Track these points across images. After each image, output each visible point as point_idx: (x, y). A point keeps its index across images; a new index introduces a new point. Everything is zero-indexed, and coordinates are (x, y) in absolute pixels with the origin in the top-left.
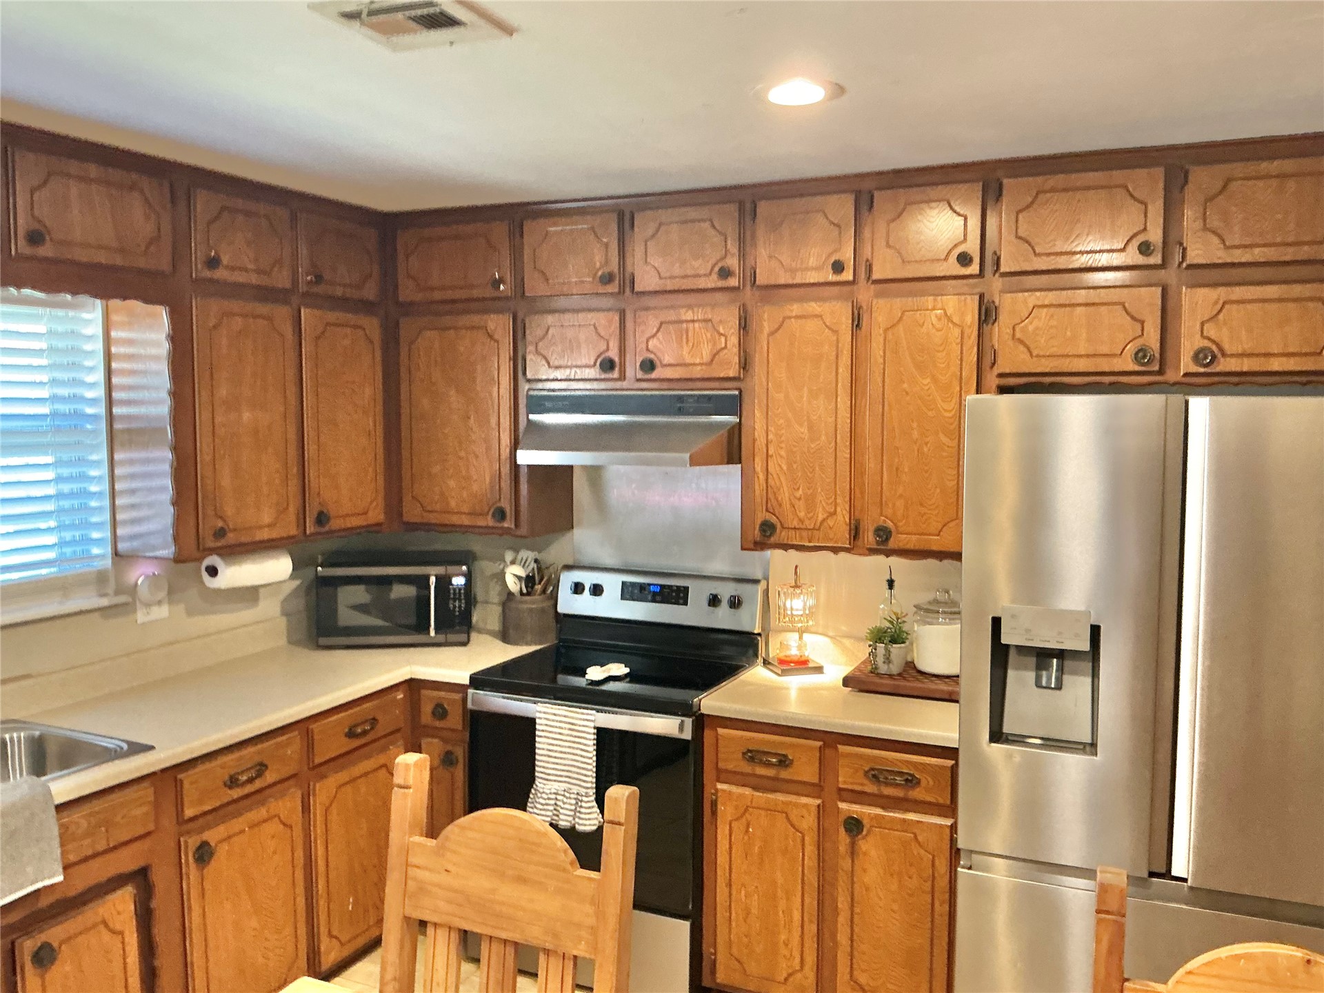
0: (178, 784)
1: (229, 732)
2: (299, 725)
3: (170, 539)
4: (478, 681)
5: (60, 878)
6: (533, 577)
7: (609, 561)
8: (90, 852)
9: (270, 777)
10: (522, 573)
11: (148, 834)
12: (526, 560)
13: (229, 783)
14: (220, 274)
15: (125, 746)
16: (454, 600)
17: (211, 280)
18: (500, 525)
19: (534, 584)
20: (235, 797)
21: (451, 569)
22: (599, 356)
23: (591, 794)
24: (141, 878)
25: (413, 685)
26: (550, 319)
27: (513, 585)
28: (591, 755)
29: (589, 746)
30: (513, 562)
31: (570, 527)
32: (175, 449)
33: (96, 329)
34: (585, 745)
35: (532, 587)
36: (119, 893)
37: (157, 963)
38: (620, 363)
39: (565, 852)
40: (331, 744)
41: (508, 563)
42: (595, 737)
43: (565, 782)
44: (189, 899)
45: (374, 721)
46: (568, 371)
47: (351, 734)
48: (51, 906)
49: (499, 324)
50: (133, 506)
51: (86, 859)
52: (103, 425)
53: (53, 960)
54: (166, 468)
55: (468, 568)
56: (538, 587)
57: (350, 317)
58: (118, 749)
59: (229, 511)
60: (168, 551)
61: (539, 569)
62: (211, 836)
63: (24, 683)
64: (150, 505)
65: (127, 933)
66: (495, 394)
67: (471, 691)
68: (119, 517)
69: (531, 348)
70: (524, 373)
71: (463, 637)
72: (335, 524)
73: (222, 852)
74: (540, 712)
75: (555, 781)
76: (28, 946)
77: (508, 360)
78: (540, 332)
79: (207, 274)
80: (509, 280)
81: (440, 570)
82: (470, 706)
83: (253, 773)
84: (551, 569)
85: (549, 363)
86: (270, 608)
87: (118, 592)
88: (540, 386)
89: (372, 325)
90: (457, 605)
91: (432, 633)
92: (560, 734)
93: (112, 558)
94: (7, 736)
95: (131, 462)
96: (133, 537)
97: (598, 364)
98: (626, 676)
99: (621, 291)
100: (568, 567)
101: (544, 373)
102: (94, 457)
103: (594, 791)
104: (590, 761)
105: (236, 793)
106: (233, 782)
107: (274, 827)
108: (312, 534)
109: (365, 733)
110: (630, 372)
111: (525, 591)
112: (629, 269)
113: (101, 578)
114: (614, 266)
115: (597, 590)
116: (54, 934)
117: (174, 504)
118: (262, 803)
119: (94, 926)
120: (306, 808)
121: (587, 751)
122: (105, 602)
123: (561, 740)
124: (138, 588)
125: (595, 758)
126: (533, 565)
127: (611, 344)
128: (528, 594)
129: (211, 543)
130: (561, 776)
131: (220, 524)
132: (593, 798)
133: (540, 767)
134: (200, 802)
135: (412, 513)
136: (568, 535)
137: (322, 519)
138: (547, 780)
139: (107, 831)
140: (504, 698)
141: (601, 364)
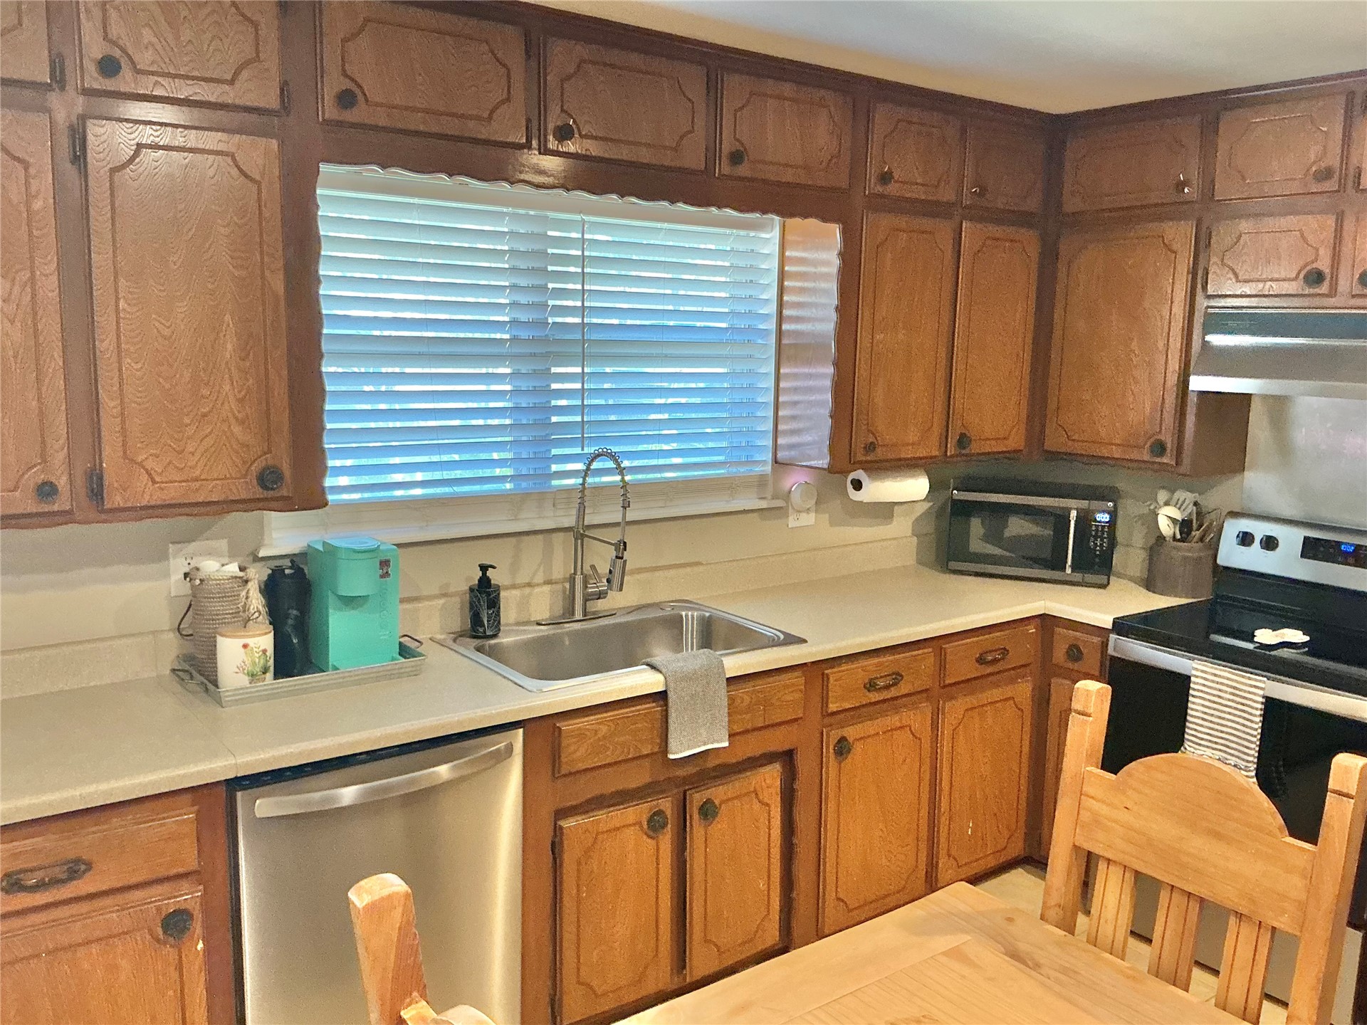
0: (825, 678)
1: (871, 638)
2: (934, 643)
3: (826, 450)
4: (1123, 626)
5: (726, 744)
6: (1191, 521)
7: (1288, 513)
8: (749, 727)
9: (904, 688)
10: (1178, 515)
11: (796, 720)
12: (1184, 501)
13: (868, 686)
14: (892, 189)
15: (782, 637)
16: (1096, 537)
17: (882, 196)
18: (1158, 460)
19: (1190, 530)
20: (873, 700)
21: (1095, 504)
22: (1305, 266)
23: (1252, 768)
24: (788, 758)
25: (1046, 622)
26: (1245, 226)
27: (1165, 527)
28: (1256, 726)
29: (1255, 716)
30: (1167, 504)
31: (1242, 469)
32: (836, 364)
33: (773, 248)
34: (1251, 714)
35: (1189, 533)
36: (768, 768)
37: (795, 841)
38: (1332, 274)
39: (1272, 815)
40: (962, 666)
41: (1161, 503)
42: (1263, 707)
43: (1220, 750)
44: (827, 787)
45: (1005, 651)
46: (1261, 285)
47: (981, 660)
48: (715, 768)
49: (1180, 234)
50: (794, 418)
51: (746, 732)
52: (772, 340)
53: (715, 814)
54: (828, 383)
55: (1115, 505)
56: (1196, 534)
57: (1011, 231)
58: (776, 638)
59: (881, 426)
60: (824, 462)
61: (1198, 514)
62: (851, 732)
63: (696, 569)
64: (810, 418)
65: (773, 806)
66: (1166, 313)
67: (1113, 637)
68: (781, 427)
69: (1214, 259)
70: (1205, 288)
71: (1103, 579)
72: (975, 448)
73: (858, 748)
74: (1197, 669)
75: (1208, 747)
76: (697, 798)
77: (1185, 274)
78: (1229, 240)
79: (879, 189)
80: (1195, 182)
81: (1084, 504)
82: (1111, 651)
83: (889, 681)
84: (1213, 516)
85: (1236, 275)
86: (902, 527)
87: (775, 497)
88: (1222, 303)
89: (1029, 240)
90: (1098, 545)
91: (1069, 571)
92: (1220, 697)
93: (773, 465)
94: (684, 613)
95: (795, 376)
96: (791, 447)
97: (1302, 276)
98: (1304, 644)
99: (1342, 188)
100: (1234, 514)
101: (1230, 287)
102: (763, 370)
103: (1255, 766)
104: (1255, 733)
105: (875, 697)
106: (871, 686)
107: (904, 736)
108: (952, 456)
109: (995, 661)
110: (1343, 285)
111: (1178, 536)
112: (1354, 161)
113: (761, 481)
114: (1333, 160)
115: (1270, 543)
116: (717, 793)
117: (831, 417)
118: (897, 710)
119: (747, 794)
120: (935, 726)
121: (1252, 721)
122: (763, 504)
123: (1220, 704)
124: (792, 495)
125: (1260, 731)
126: (1192, 508)
127: (1322, 252)
128: (1182, 540)
129: (860, 457)
130: (1216, 743)
131: (871, 439)
132: (1253, 774)
133: (1192, 729)
134: (843, 699)
135: (1054, 441)
136: (1237, 478)
137: (963, 441)
138: (1200, 745)
139: (764, 710)
140: (1152, 648)
141: (1306, 277)
